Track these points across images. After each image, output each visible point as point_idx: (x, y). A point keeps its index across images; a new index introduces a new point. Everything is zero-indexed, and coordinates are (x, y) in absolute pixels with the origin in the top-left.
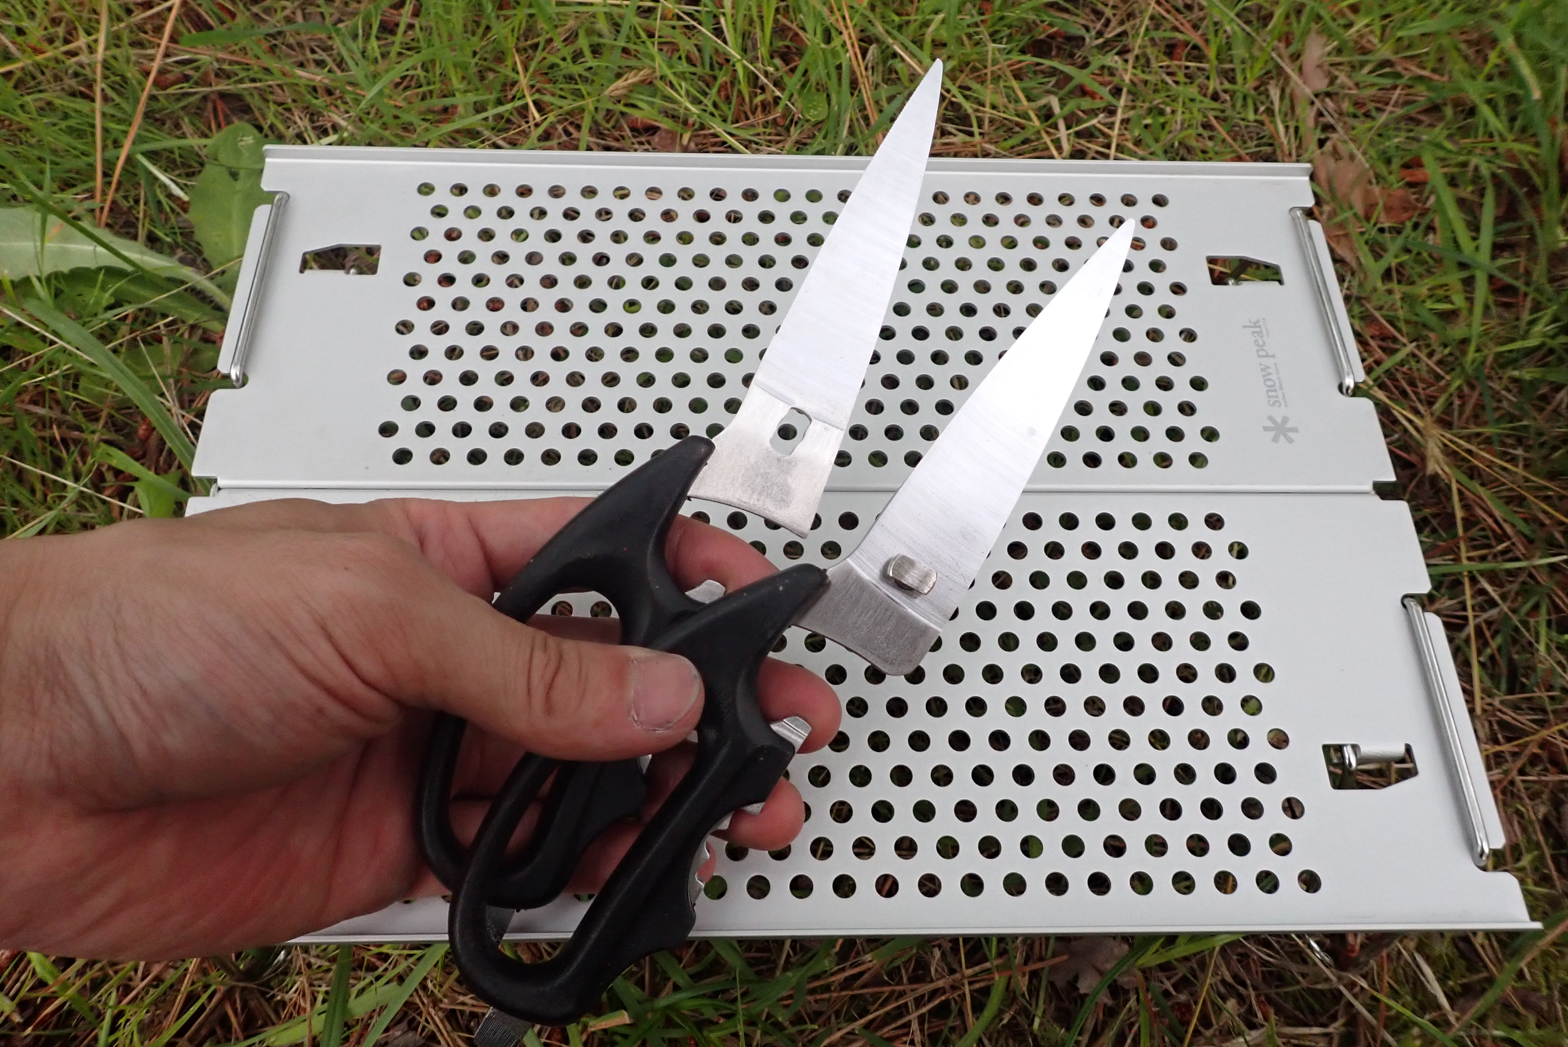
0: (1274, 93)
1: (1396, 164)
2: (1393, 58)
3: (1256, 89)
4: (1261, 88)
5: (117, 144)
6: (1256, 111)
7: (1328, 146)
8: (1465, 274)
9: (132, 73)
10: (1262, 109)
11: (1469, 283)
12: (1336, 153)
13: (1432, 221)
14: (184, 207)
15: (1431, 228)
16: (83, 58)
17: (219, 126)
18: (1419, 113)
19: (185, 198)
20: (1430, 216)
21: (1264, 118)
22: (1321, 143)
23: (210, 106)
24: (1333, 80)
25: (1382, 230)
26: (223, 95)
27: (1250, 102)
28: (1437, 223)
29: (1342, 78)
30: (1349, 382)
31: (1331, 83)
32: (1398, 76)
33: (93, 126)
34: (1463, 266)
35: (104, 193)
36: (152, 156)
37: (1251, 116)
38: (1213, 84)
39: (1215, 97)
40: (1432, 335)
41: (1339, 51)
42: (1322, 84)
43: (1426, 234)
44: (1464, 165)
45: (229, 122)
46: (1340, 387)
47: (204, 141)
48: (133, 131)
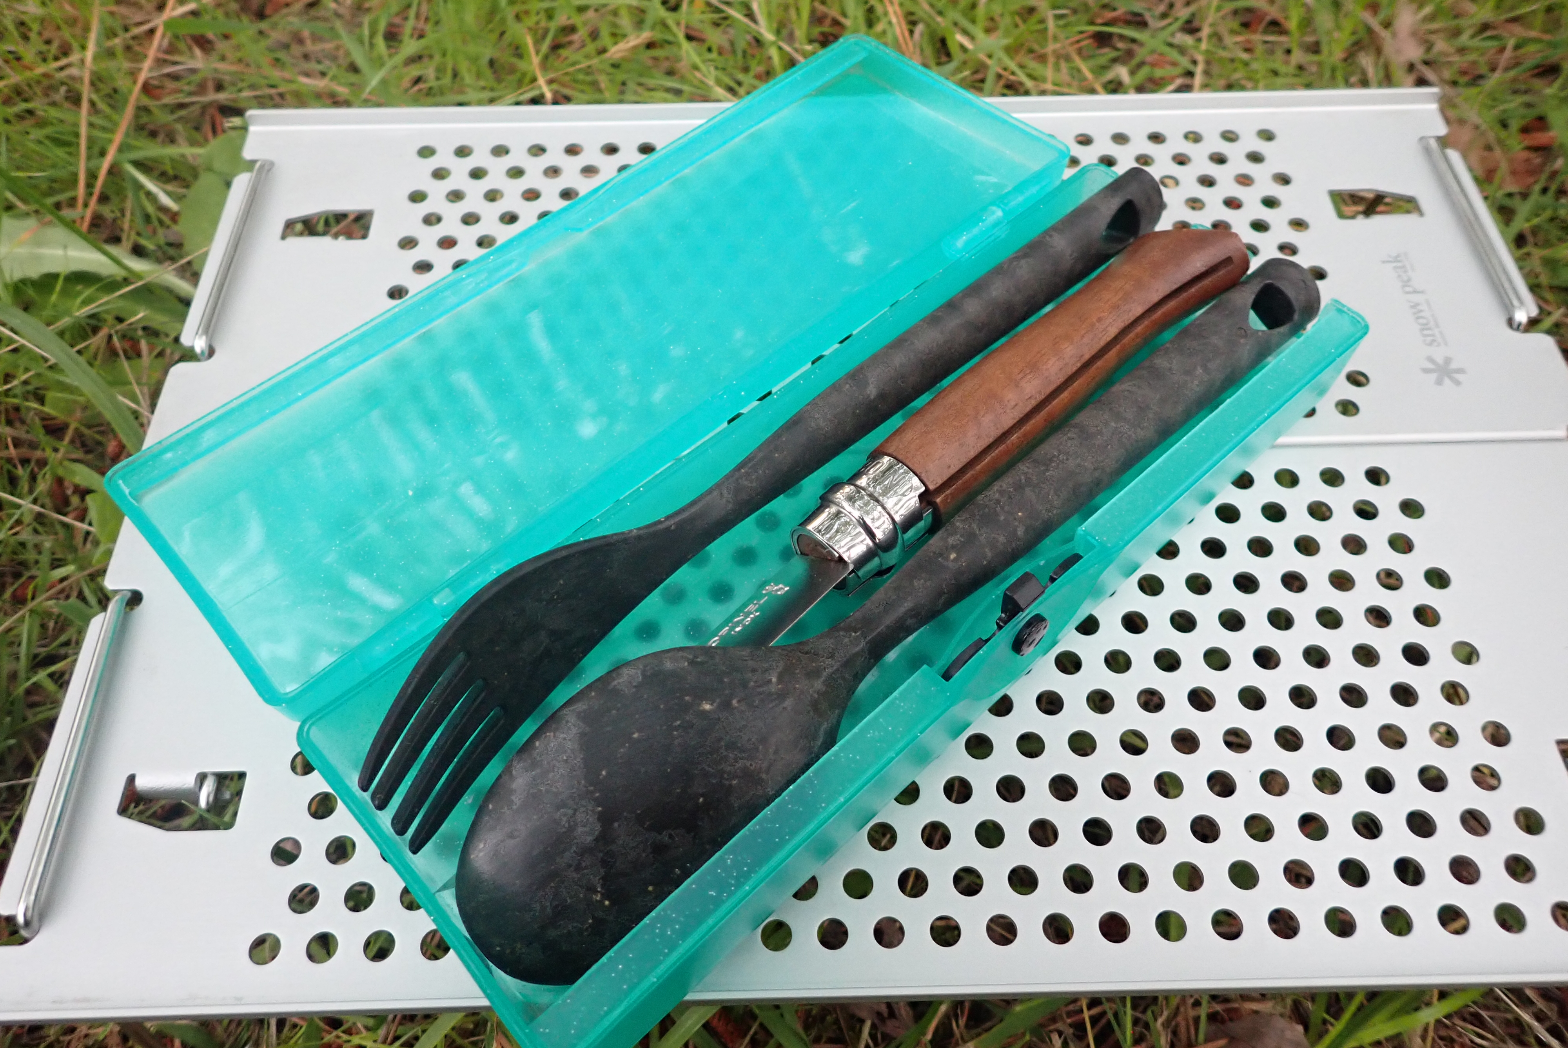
0: (1367, 63)
1: (1514, 128)
2: (1495, 20)
3: (1345, 60)
4: (1350, 58)
5: (103, 153)
6: (1346, 82)
9: (122, 83)
13: (1563, 183)
14: (174, 217)
15: (1561, 192)
16: (74, 71)
17: (216, 136)
19: (175, 207)
20: (1559, 179)
23: (208, 119)
24: (1429, 47)
25: (1506, 195)
26: (222, 109)
27: (1339, 74)
29: (1440, 45)
30: (1521, 317)
31: (1428, 51)
33: (77, 135)
35: (86, 205)
36: (139, 165)
38: (1296, 58)
39: (1300, 70)
41: (1434, 17)
42: (1417, 53)
43: (1557, 198)
46: (1510, 322)
47: (198, 150)
48: (118, 138)
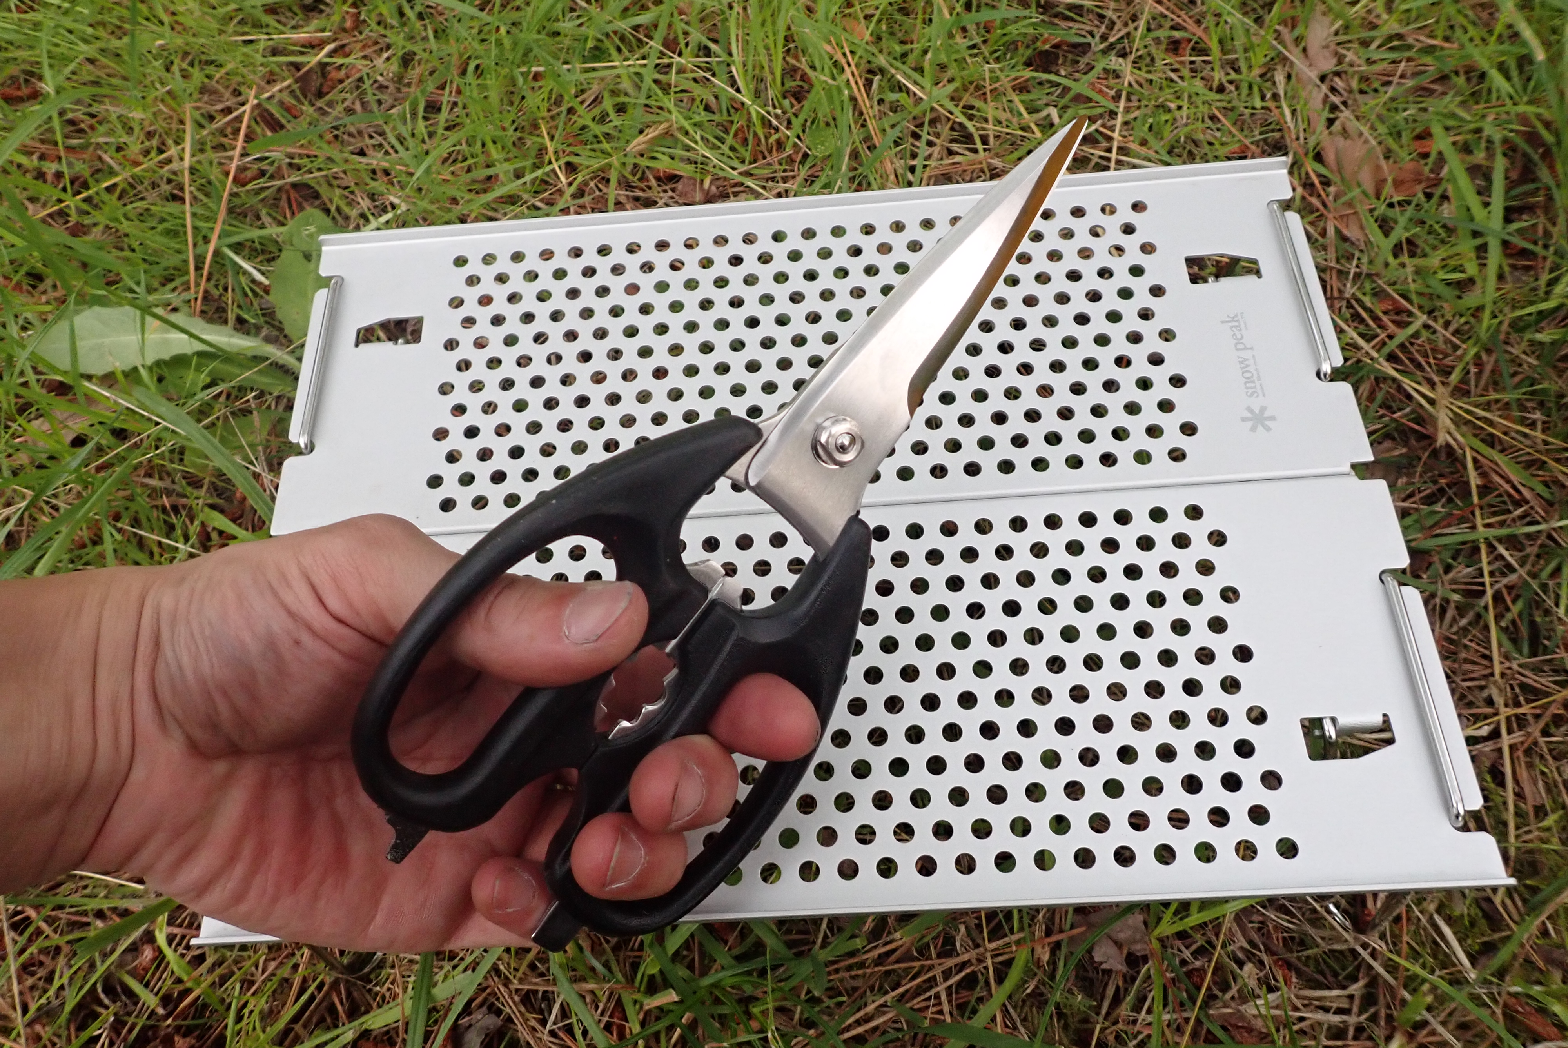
0: (1280, 77)
1: (1406, 137)
2: (1403, 30)
3: (1262, 76)
4: (1266, 75)
5: (206, 240)
6: (1263, 98)
7: (1337, 126)
8: (1478, 241)
9: (215, 174)
10: (1269, 95)
11: (1482, 250)
12: (1345, 133)
13: (1446, 190)
14: (267, 290)
15: (1445, 197)
16: (174, 166)
17: (293, 214)
18: (1432, 82)
19: (266, 282)
20: (1444, 185)
21: (1271, 104)
22: (1331, 122)
23: (284, 197)
24: (1340, 59)
25: (1391, 205)
26: (294, 186)
27: (1256, 89)
28: (1450, 193)
29: (1350, 56)
30: (1326, 368)
31: (1340, 62)
32: (1410, 47)
33: (184, 226)
34: (1475, 234)
35: (198, 284)
36: (237, 248)
37: (1258, 104)
38: (1218, 76)
39: (1221, 89)
40: (1445, 305)
41: (1346, 28)
42: (1328, 65)
43: (1440, 205)
44: (1478, 131)
45: (301, 208)
46: (1318, 374)
47: (281, 229)
48: (218, 228)
